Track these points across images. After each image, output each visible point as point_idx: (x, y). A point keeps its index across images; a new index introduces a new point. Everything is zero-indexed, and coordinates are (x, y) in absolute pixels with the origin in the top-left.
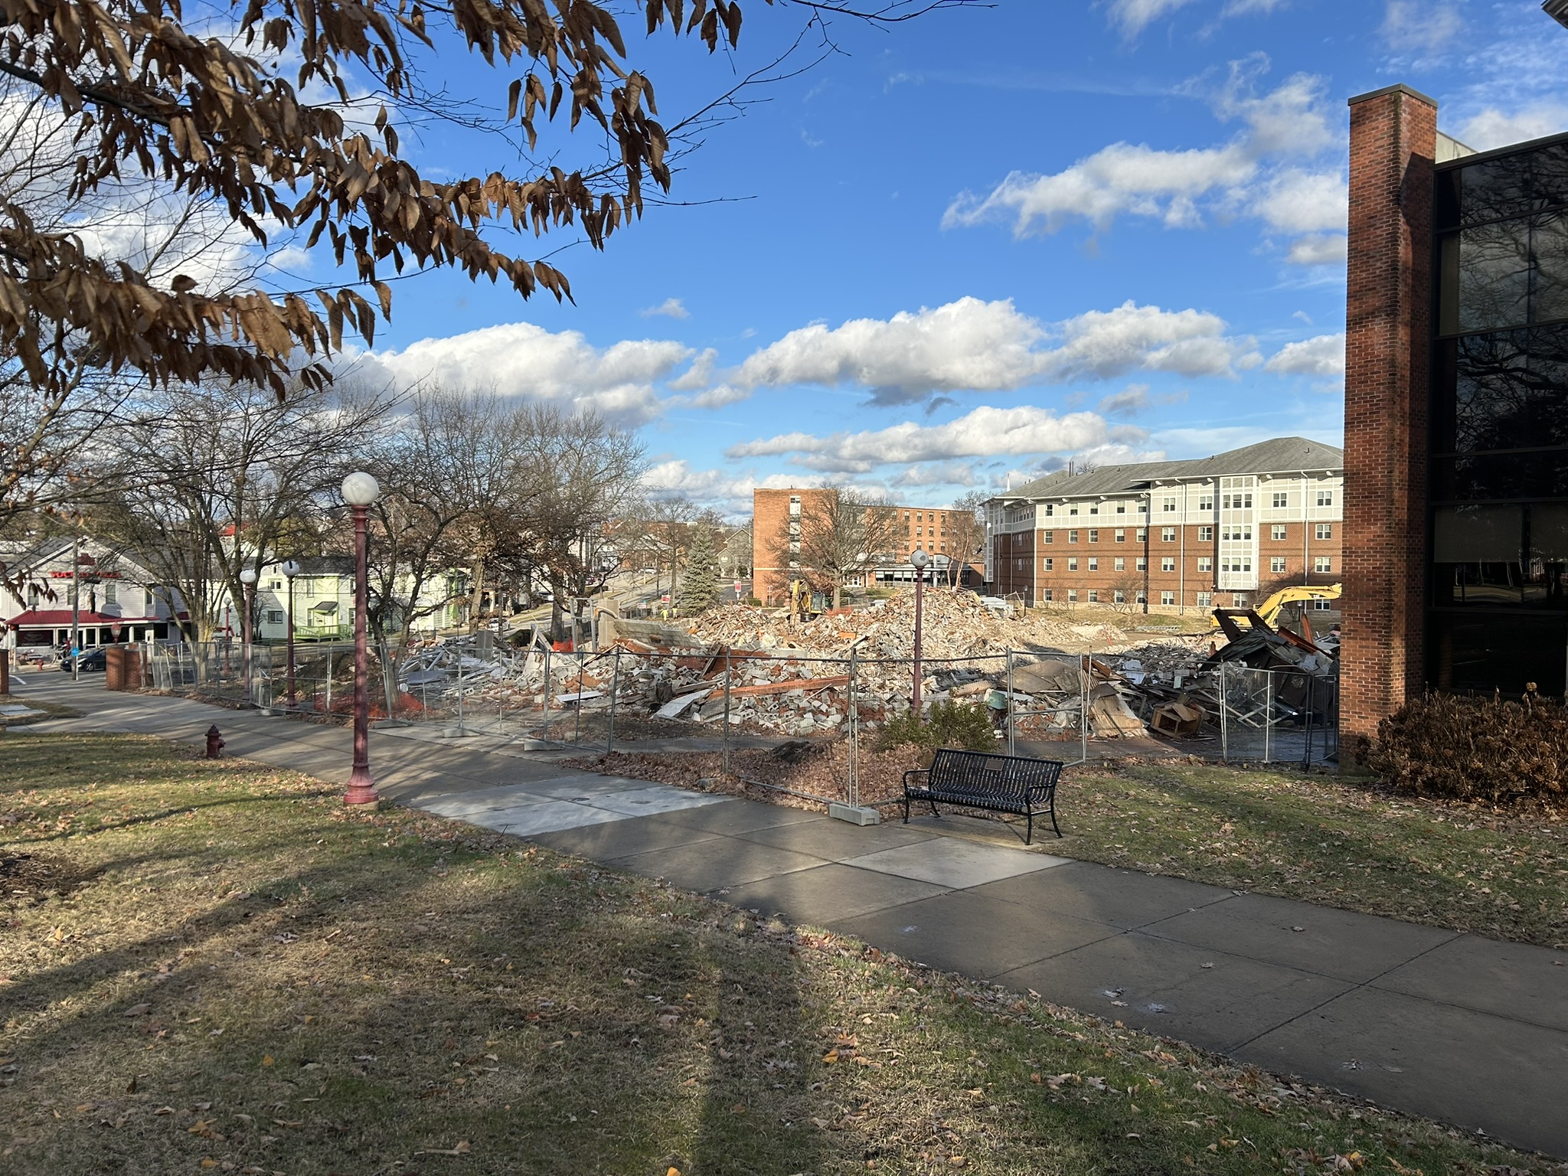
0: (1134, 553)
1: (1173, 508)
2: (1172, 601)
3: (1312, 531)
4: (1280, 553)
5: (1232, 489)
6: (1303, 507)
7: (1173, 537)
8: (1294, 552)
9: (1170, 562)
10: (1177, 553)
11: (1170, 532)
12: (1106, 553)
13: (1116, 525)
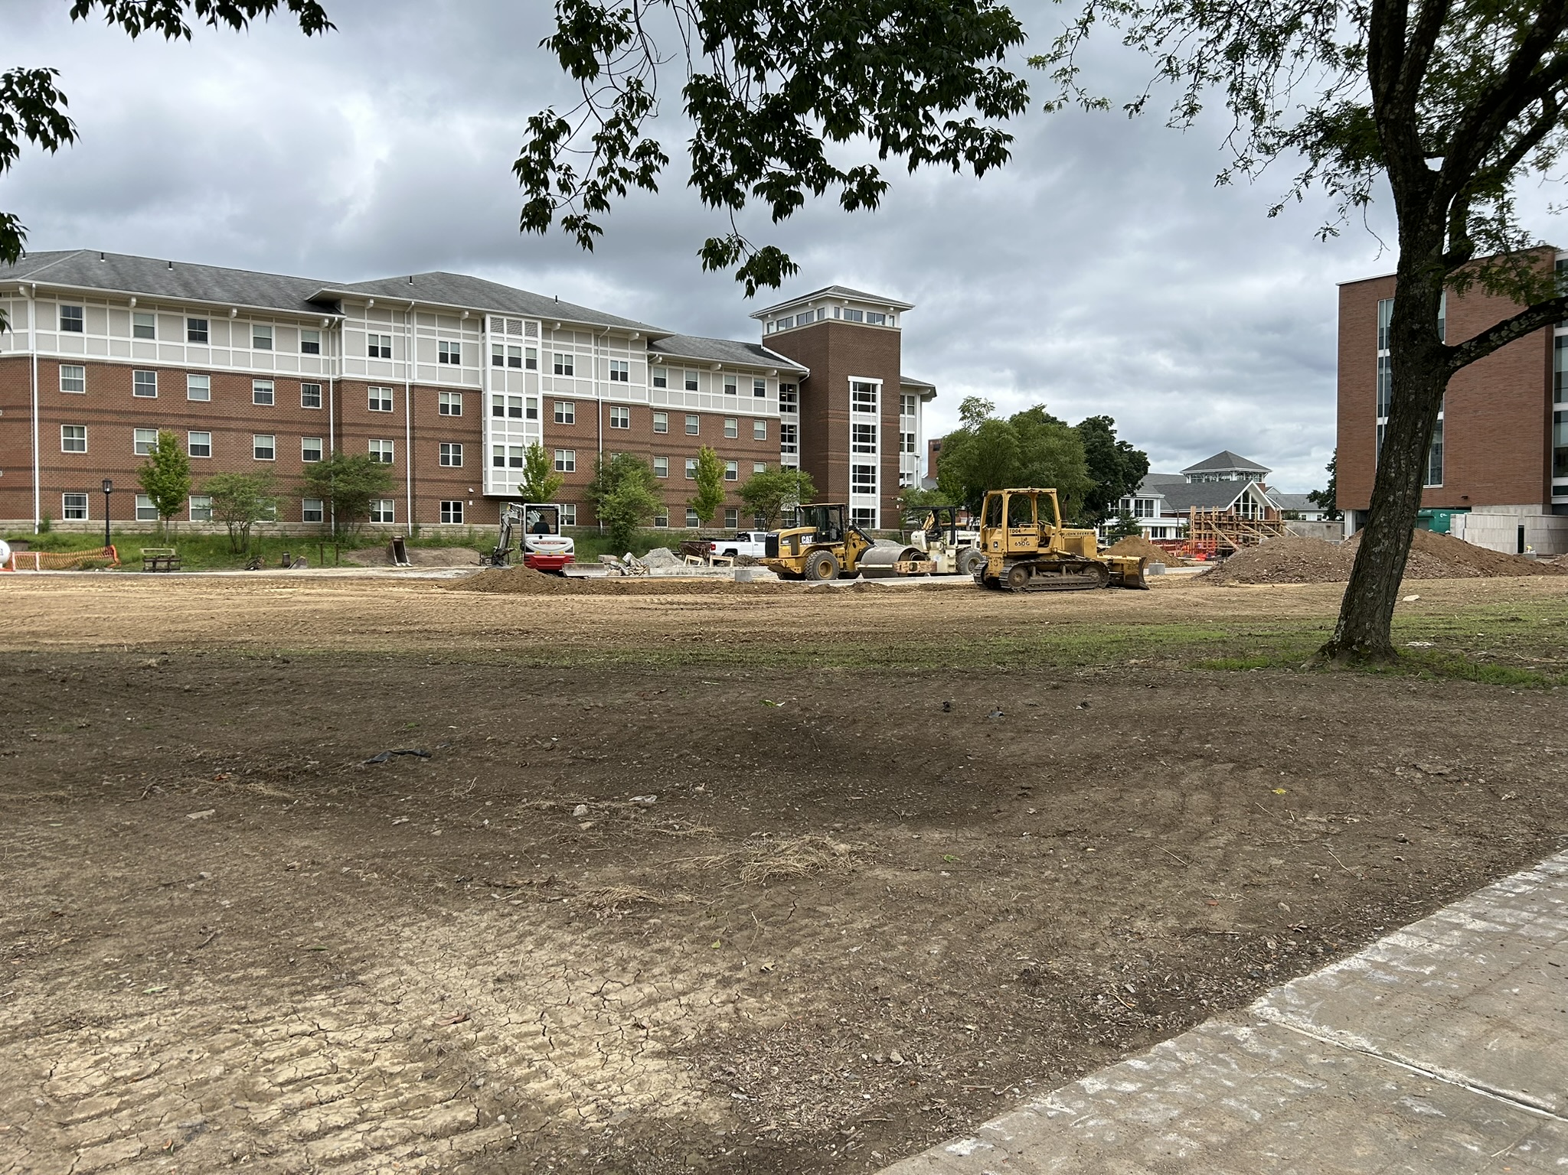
0: (295, 428)
1: (387, 353)
2: (388, 517)
3: (606, 414)
4: (568, 443)
5: (505, 335)
6: (593, 380)
7: (387, 404)
8: (586, 443)
9: (382, 448)
10: (399, 433)
11: (381, 395)
12: (233, 425)
13: (252, 370)
